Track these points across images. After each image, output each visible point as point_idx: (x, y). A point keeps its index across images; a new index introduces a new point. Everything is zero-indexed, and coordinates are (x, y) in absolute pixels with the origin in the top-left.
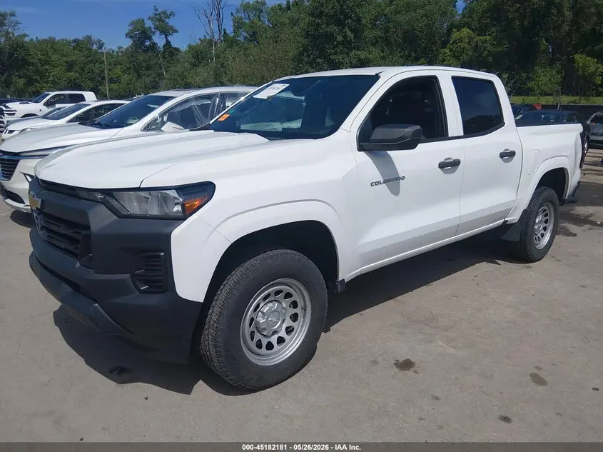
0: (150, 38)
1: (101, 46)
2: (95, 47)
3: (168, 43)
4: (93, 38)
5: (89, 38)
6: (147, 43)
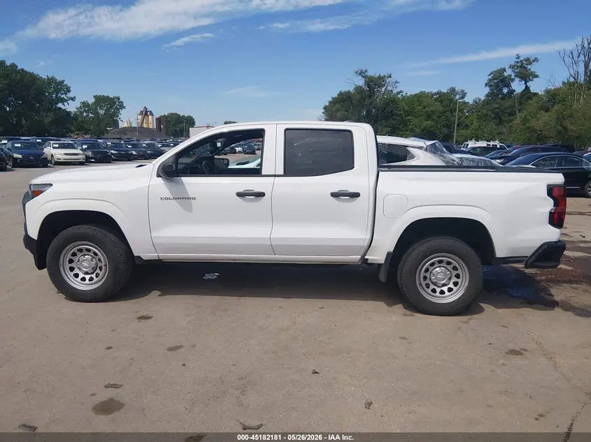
0: (508, 85)
1: (464, 95)
2: (458, 97)
3: (527, 88)
4: (456, 89)
5: (453, 90)
6: (505, 91)
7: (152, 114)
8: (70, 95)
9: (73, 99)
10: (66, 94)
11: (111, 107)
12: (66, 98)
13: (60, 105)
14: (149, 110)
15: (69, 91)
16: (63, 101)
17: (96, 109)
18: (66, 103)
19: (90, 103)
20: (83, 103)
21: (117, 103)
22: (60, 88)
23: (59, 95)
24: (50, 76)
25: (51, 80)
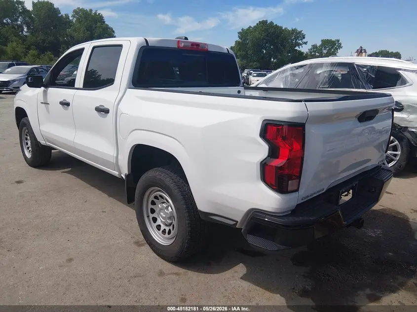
7: (365, 52)
8: (304, 40)
9: (306, 43)
10: (302, 40)
11: (332, 48)
12: (301, 43)
13: (297, 48)
14: (363, 48)
15: (304, 38)
16: (299, 45)
17: (321, 49)
18: (300, 46)
19: (318, 45)
20: (313, 46)
21: (337, 44)
22: (298, 35)
23: (297, 41)
24: (293, 28)
25: (294, 31)
